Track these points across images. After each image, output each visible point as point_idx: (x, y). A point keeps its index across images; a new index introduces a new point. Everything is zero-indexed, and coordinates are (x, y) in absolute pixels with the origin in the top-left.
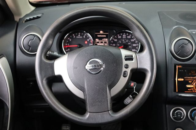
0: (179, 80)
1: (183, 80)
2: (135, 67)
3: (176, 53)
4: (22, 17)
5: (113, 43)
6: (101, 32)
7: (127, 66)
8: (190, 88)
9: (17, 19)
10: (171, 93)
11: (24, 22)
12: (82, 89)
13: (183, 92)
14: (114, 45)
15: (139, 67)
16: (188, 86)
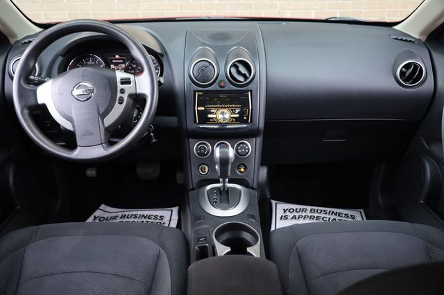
0: (199, 109)
1: (203, 108)
2: (133, 92)
3: (196, 78)
4: (18, 39)
5: (131, 70)
6: (117, 56)
7: (122, 91)
8: (212, 118)
9: (12, 41)
10: (191, 125)
11: (20, 44)
12: (70, 119)
13: (205, 123)
14: (133, 71)
15: (138, 92)
16: (210, 116)
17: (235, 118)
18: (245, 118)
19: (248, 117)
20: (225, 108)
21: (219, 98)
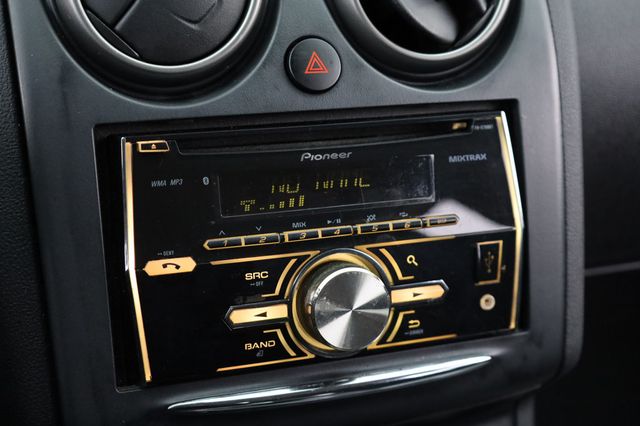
0: (154, 268)
1: (187, 264)
3: (106, 27)
8: (255, 331)
16: (241, 315)
17: (421, 308)
18: (488, 303)
19: (502, 293)
20: (348, 242)
21: (306, 175)
